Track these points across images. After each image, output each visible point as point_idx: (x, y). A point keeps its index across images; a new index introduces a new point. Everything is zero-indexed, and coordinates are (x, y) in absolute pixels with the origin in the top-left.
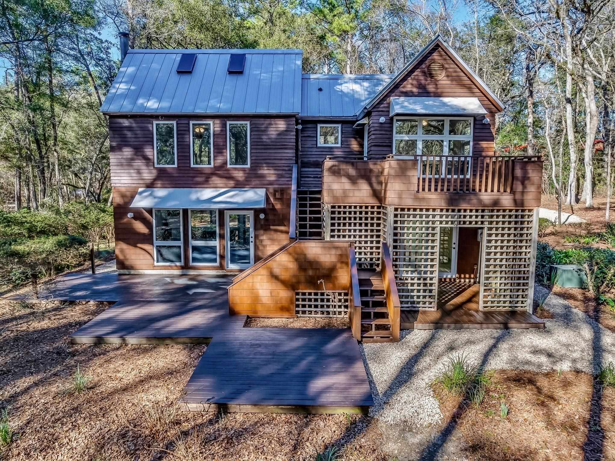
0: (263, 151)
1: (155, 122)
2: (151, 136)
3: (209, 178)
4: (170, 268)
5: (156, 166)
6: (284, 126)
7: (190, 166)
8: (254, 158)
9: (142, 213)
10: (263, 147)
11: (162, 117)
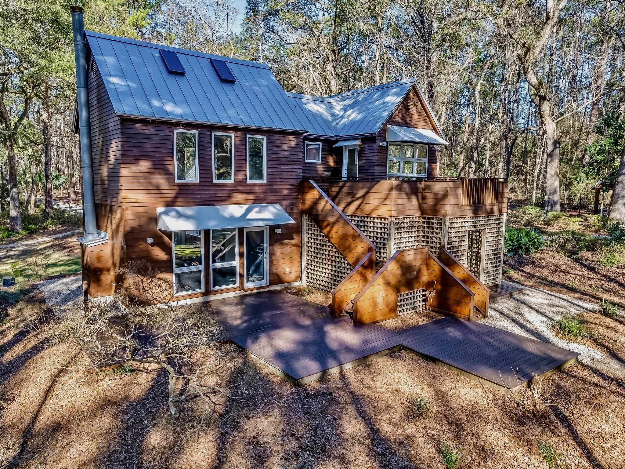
0: (277, 166)
1: (176, 131)
2: (170, 146)
3: (230, 194)
4: (191, 296)
5: (177, 181)
6: (295, 143)
7: (212, 182)
8: (270, 173)
9: (161, 237)
10: (277, 162)
11: (183, 126)
